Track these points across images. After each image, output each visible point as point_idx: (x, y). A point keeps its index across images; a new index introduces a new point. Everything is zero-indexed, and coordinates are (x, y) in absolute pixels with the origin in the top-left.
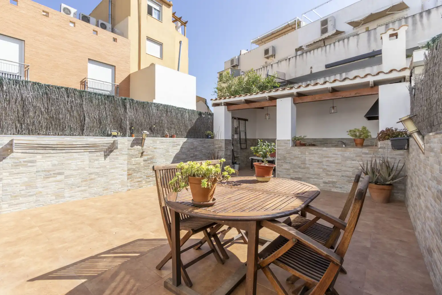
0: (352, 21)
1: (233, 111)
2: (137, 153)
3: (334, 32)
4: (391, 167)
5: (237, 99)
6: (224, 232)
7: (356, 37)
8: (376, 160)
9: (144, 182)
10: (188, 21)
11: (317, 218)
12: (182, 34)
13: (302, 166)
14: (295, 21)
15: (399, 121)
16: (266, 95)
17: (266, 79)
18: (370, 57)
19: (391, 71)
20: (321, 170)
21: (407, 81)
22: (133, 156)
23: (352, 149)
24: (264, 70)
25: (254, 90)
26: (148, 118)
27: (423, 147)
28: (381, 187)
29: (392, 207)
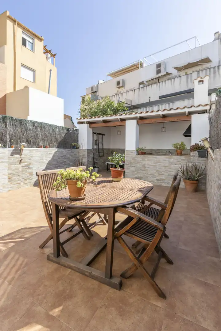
0: (177, 67)
1: (93, 128)
2: (16, 160)
3: (165, 73)
4: (198, 168)
5: (97, 119)
6: (89, 218)
7: (179, 78)
8: (189, 164)
9: (22, 184)
10: (56, 54)
11: (151, 204)
12: (52, 64)
13: (143, 169)
14: (139, 62)
15: (201, 140)
16: (118, 117)
17: (118, 104)
18: (188, 93)
19: (199, 106)
20: (156, 171)
21: (208, 113)
22: (13, 163)
23: (175, 157)
24: (116, 96)
25: (109, 112)
26: (26, 132)
27: (213, 157)
28: (192, 182)
29: (198, 195)
